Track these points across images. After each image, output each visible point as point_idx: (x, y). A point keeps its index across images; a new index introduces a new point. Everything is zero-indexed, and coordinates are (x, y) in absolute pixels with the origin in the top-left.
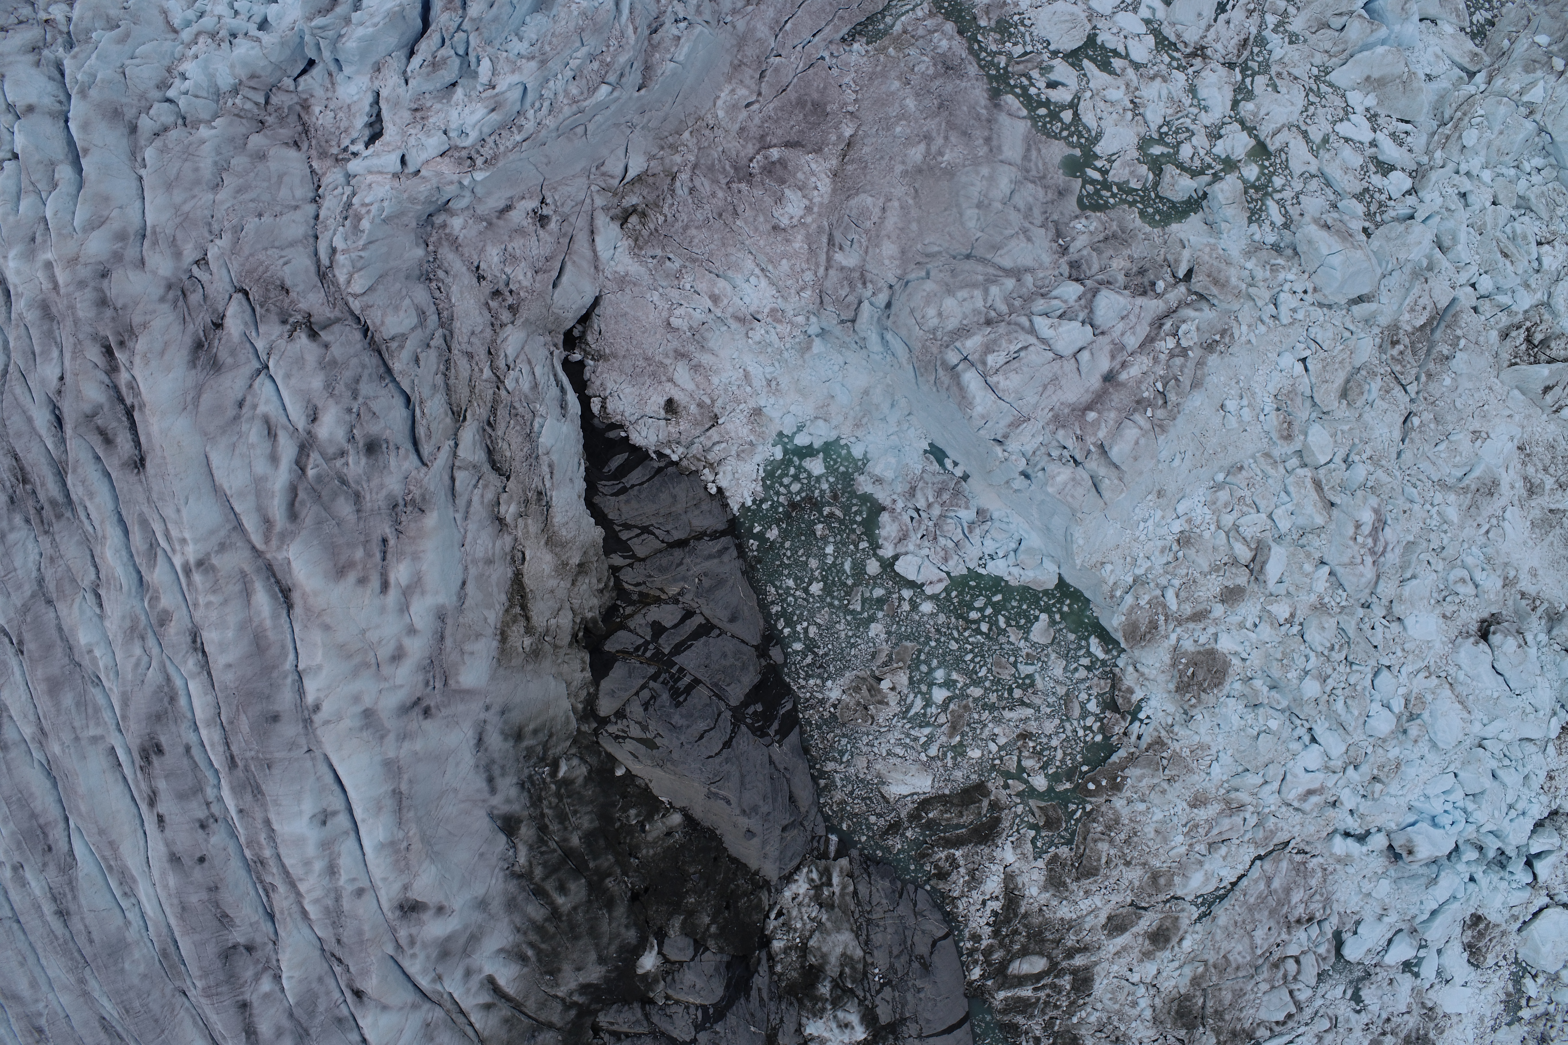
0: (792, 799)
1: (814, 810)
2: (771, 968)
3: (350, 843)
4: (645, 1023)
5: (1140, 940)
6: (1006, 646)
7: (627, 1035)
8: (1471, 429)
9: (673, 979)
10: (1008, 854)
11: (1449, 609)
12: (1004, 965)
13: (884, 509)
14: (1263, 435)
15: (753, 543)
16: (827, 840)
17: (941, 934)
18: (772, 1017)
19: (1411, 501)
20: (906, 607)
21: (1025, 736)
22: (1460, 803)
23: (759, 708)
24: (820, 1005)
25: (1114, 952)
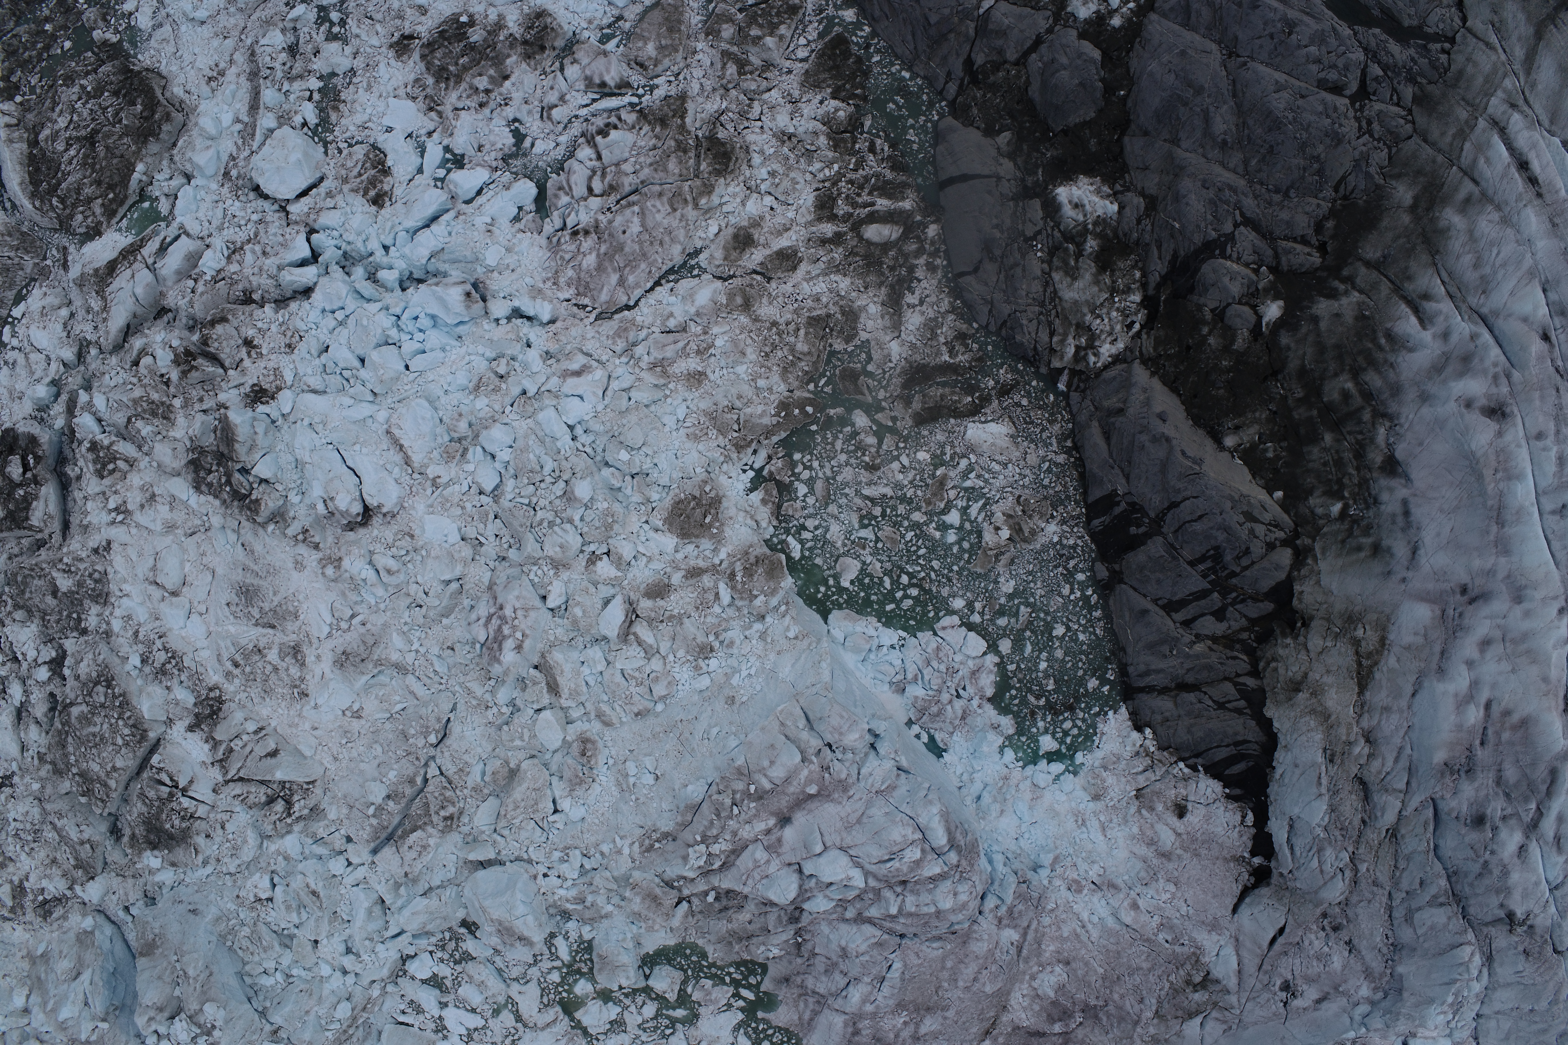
0: (1108, 437)
1: (1081, 419)
2: (1144, 275)
3: (1543, 485)
4: (1280, 250)
5: (762, 241)
6: (885, 558)
7: (1296, 239)
8: (363, 722)
9: (1249, 287)
10: (895, 349)
11: (406, 542)
12: (904, 237)
13: (989, 700)
14: (610, 744)
16: (1069, 387)
17: (969, 279)
18: (1149, 228)
19: (439, 656)
20: (978, 606)
21: (872, 468)
22: (405, 337)
23: (1133, 530)
24: (1098, 230)
25: (791, 233)
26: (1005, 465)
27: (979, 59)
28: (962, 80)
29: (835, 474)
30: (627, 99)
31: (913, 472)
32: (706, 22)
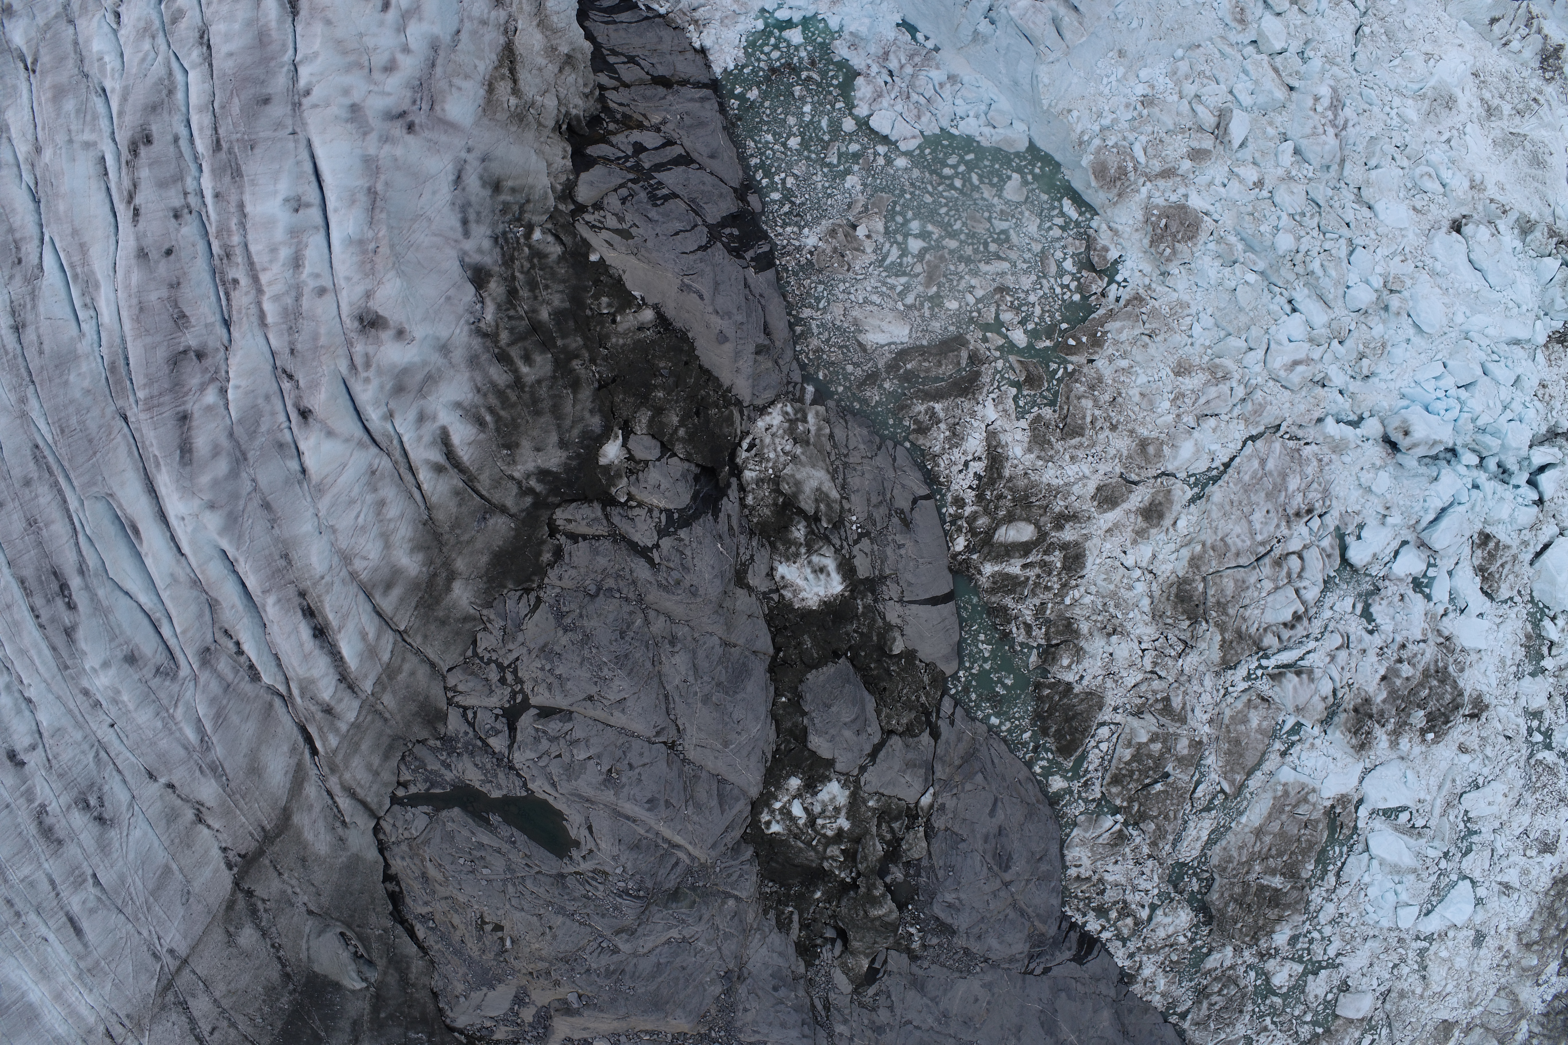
0: (767, 331)
1: (789, 353)
2: (742, 500)
3: (319, 238)
4: (605, 522)
5: (1133, 516)
6: (980, 202)
7: (585, 537)
8: (1423, 49)
9: (637, 480)
10: (990, 412)
11: (1419, 204)
12: (991, 532)
13: (859, 74)
14: (1218, 21)
15: (734, 103)
16: (803, 390)
17: (921, 493)
18: (742, 550)
19: (1371, 104)
20: (881, 161)
21: (1002, 290)
22: (1453, 392)
23: (736, 232)
24: (793, 549)
25: (1105, 527)
26: (866, 301)
27: (925, 738)
28: (938, 717)
29: (1038, 281)
30: (1271, 663)
31: (960, 288)
32: (1201, 759)
